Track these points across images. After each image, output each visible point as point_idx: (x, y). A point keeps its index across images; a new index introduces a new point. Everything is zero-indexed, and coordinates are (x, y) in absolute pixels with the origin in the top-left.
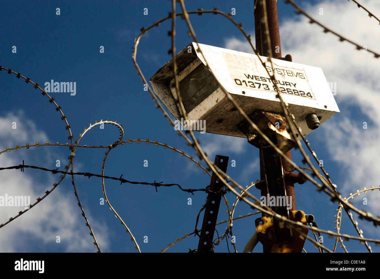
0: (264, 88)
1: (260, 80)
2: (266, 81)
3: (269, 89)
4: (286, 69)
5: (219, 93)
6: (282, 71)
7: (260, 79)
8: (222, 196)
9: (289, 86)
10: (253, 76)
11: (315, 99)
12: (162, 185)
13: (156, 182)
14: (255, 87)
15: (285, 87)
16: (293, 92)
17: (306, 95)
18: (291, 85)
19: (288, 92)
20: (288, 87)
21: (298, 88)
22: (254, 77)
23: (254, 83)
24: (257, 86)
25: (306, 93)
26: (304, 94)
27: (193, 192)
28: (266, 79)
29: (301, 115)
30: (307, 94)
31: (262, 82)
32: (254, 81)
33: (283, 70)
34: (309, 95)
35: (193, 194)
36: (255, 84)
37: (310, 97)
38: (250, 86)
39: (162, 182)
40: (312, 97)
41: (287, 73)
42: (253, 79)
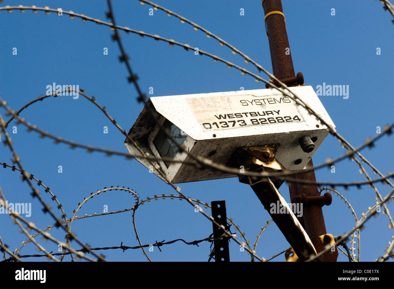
0: (240, 125)
1: (235, 118)
2: (242, 116)
3: (246, 124)
4: (266, 98)
5: (188, 142)
6: (262, 101)
7: (235, 116)
8: (229, 241)
9: (272, 114)
10: (225, 115)
11: (304, 121)
12: (163, 244)
13: (158, 243)
14: (228, 126)
15: (266, 117)
16: (276, 120)
17: (292, 120)
18: (274, 113)
19: (270, 121)
20: (271, 116)
21: (282, 115)
22: (227, 116)
23: (227, 122)
24: (231, 124)
25: (292, 118)
26: (291, 119)
27: (198, 244)
28: (242, 114)
29: (291, 141)
30: (294, 119)
31: (236, 119)
32: (228, 119)
33: (263, 99)
34: (296, 118)
35: (198, 246)
36: (228, 124)
37: (298, 121)
38: (222, 126)
39: (164, 241)
40: (299, 120)
41: (269, 102)
42: (225, 118)
